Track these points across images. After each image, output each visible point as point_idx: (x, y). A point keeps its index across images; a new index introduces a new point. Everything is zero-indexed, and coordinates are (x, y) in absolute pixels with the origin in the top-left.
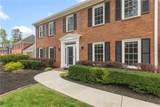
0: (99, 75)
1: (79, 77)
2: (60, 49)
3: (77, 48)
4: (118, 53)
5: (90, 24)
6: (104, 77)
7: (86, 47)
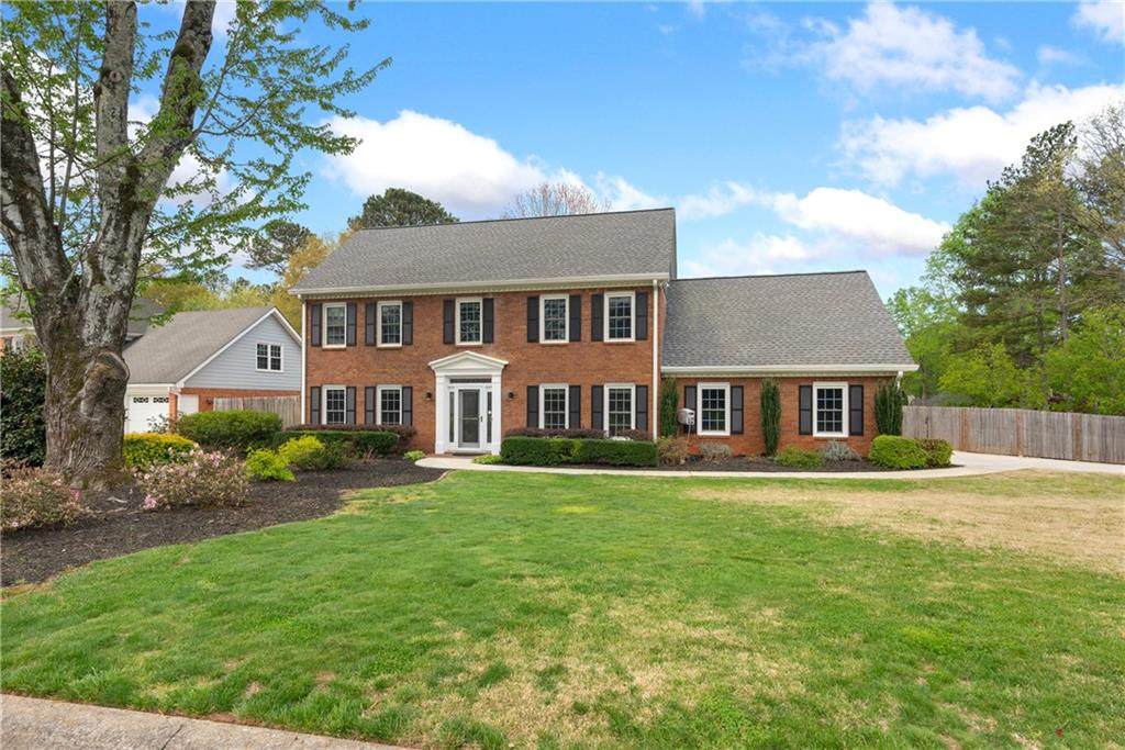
0: (566, 449)
1: (529, 457)
2: (431, 396)
3: (494, 391)
4: (597, 412)
5: (532, 337)
6: (574, 452)
7: (523, 394)
